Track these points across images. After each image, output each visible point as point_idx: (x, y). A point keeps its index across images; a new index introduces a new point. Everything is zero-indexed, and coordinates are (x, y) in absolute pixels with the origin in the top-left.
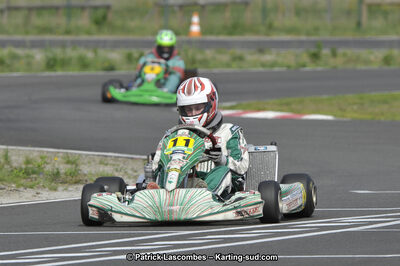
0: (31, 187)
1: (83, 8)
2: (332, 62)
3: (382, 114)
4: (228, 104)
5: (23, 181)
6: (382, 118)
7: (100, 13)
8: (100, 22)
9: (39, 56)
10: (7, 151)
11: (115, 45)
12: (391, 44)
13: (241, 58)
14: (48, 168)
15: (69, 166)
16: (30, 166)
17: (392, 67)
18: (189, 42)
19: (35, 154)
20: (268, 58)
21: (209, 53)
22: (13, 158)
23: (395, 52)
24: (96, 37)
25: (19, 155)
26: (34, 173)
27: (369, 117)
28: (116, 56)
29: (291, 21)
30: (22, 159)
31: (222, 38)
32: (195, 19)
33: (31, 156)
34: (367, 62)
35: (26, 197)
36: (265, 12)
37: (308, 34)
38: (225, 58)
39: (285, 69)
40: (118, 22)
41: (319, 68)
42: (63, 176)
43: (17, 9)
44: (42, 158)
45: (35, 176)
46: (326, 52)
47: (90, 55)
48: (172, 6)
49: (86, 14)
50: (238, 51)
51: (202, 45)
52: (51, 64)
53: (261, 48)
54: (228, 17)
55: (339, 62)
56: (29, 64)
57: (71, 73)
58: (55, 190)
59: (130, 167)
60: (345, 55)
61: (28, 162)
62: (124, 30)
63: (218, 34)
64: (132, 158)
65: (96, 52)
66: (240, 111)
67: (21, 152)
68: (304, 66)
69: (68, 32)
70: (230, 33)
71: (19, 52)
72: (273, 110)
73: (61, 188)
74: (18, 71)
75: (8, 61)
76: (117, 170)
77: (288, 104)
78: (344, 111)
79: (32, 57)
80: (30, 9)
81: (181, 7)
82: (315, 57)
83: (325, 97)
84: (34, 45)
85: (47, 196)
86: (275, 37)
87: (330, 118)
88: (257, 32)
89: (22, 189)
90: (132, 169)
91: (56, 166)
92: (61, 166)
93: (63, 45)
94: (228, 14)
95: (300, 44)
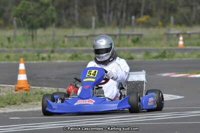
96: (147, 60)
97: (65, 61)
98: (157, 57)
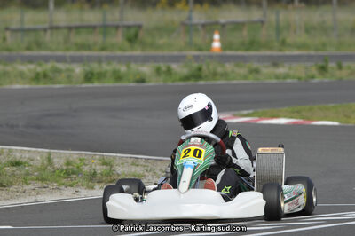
0: (71, 186)
1: (117, 27)
2: (338, 73)
4: (245, 112)
5: (64, 181)
7: (133, 31)
8: (133, 39)
9: (78, 70)
10: (50, 154)
11: (145, 60)
13: (257, 71)
14: (86, 169)
15: (104, 167)
16: (70, 167)
18: (211, 57)
19: (75, 156)
20: (282, 70)
21: (229, 67)
22: (55, 160)
24: (128, 53)
25: (60, 157)
26: (73, 173)
28: (146, 69)
29: (302, 38)
30: (63, 161)
31: (240, 53)
32: (217, 37)
33: (71, 159)
35: (67, 195)
36: (278, 30)
37: (317, 49)
38: (243, 71)
39: (295, 80)
40: (148, 40)
41: (326, 80)
42: (99, 175)
43: (57, 28)
44: (80, 160)
45: (74, 176)
46: (332, 65)
47: (123, 69)
48: (196, 25)
49: (120, 32)
50: (255, 65)
51: (222, 59)
52: (89, 77)
53: (275, 62)
54: (245, 34)
55: (344, 74)
56: (69, 77)
57: (106, 85)
58: (93, 188)
59: (159, 168)
60: (349, 68)
61: (68, 164)
62: (153, 46)
63: (237, 50)
64: (161, 160)
65: (128, 67)
66: (257, 118)
67: (62, 155)
68: (313, 77)
69: (103, 49)
70: (247, 50)
71: (61, 66)
72: (285, 117)
73: (97, 187)
74: (59, 83)
75: (50, 74)
76: (147, 171)
77: (298, 112)
78: (348, 117)
79: (72, 71)
80: (70, 28)
81: (204, 25)
82: (323, 69)
83: (331, 105)
84: (74, 60)
85: (86, 194)
86: (287, 53)
87: (336, 123)
89: (63, 187)
90: (161, 170)
91: (93, 167)
92: (98, 167)
93: (99, 60)
94: (245, 33)
95: (310, 58)
96: (170, 83)
97: (27, 86)
98: (186, 78)
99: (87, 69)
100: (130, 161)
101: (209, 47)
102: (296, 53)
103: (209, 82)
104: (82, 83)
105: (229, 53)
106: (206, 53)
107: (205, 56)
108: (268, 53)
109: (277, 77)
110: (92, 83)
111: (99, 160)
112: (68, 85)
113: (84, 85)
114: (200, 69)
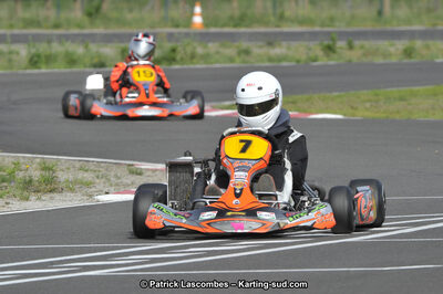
0: (0, 197)
2: (348, 55)
3: (398, 112)
4: (227, 103)
6: (397, 117)
8: (93, 13)
9: (23, 51)
11: (108, 39)
12: (412, 35)
13: (247, 52)
14: (20, 175)
15: (43, 173)
16: (0, 173)
17: (413, 60)
18: (187, 35)
19: (8, 160)
20: (277, 51)
21: (212, 47)
23: (418, 44)
24: (86, 31)
26: (3, 181)
27: (384, 115)
28: (109, 51)
29: (305, 10)
31: (227, 30)
32: (198, 9)
33: (3, 164)
34: (386, 55)
37: (322, 25)
38: (230, 51)
39: (293, 64)
40: (114, 14)
41: (332, 63)
42: (36, 184)
44: (15, 164)
45: (5, 184)
46: (341, 44)
47: (79, 50)
49: (78, 4)
50: (245, 45)
51: (204, 37)
53: (271, 40)
55: (355, 55)
56: (10, 61)
57: (56, 70)
58: (27, 199)
59: (113, 173)
60: (362, 47)
62: (121, 22)
63: (224, 25)
65: (86, 47)
68: (315, 60)
69: (57, 26)
70: (235, 26)
73: (33, 197)
76: (98, 177)
77: (294, 102)
78: (356, 109)
79: (18, 53)
82: (330, 49)
83: (335, 94)
84: (16, 39)
85: (17, 207)
86: (286, 29)
87: (339, 117)
88: (266, 24)
90: (116, 176)
93: (49, 40)
94: (235, 4)
95: (313, 36)
99: (33, 51)
100: (78, 165)
101: (189, 22)
102: (297, 29)
103: (185, 66)
104: (26, 69)
105: (213, 30)
106: (182, 30)
107: (179, 33)
108: (263, 29)
109: (270, 60)
110: (39, 68)
111: (39, 164)
112: (8, 71)
113: (28, 71)
114: (174, 50)
